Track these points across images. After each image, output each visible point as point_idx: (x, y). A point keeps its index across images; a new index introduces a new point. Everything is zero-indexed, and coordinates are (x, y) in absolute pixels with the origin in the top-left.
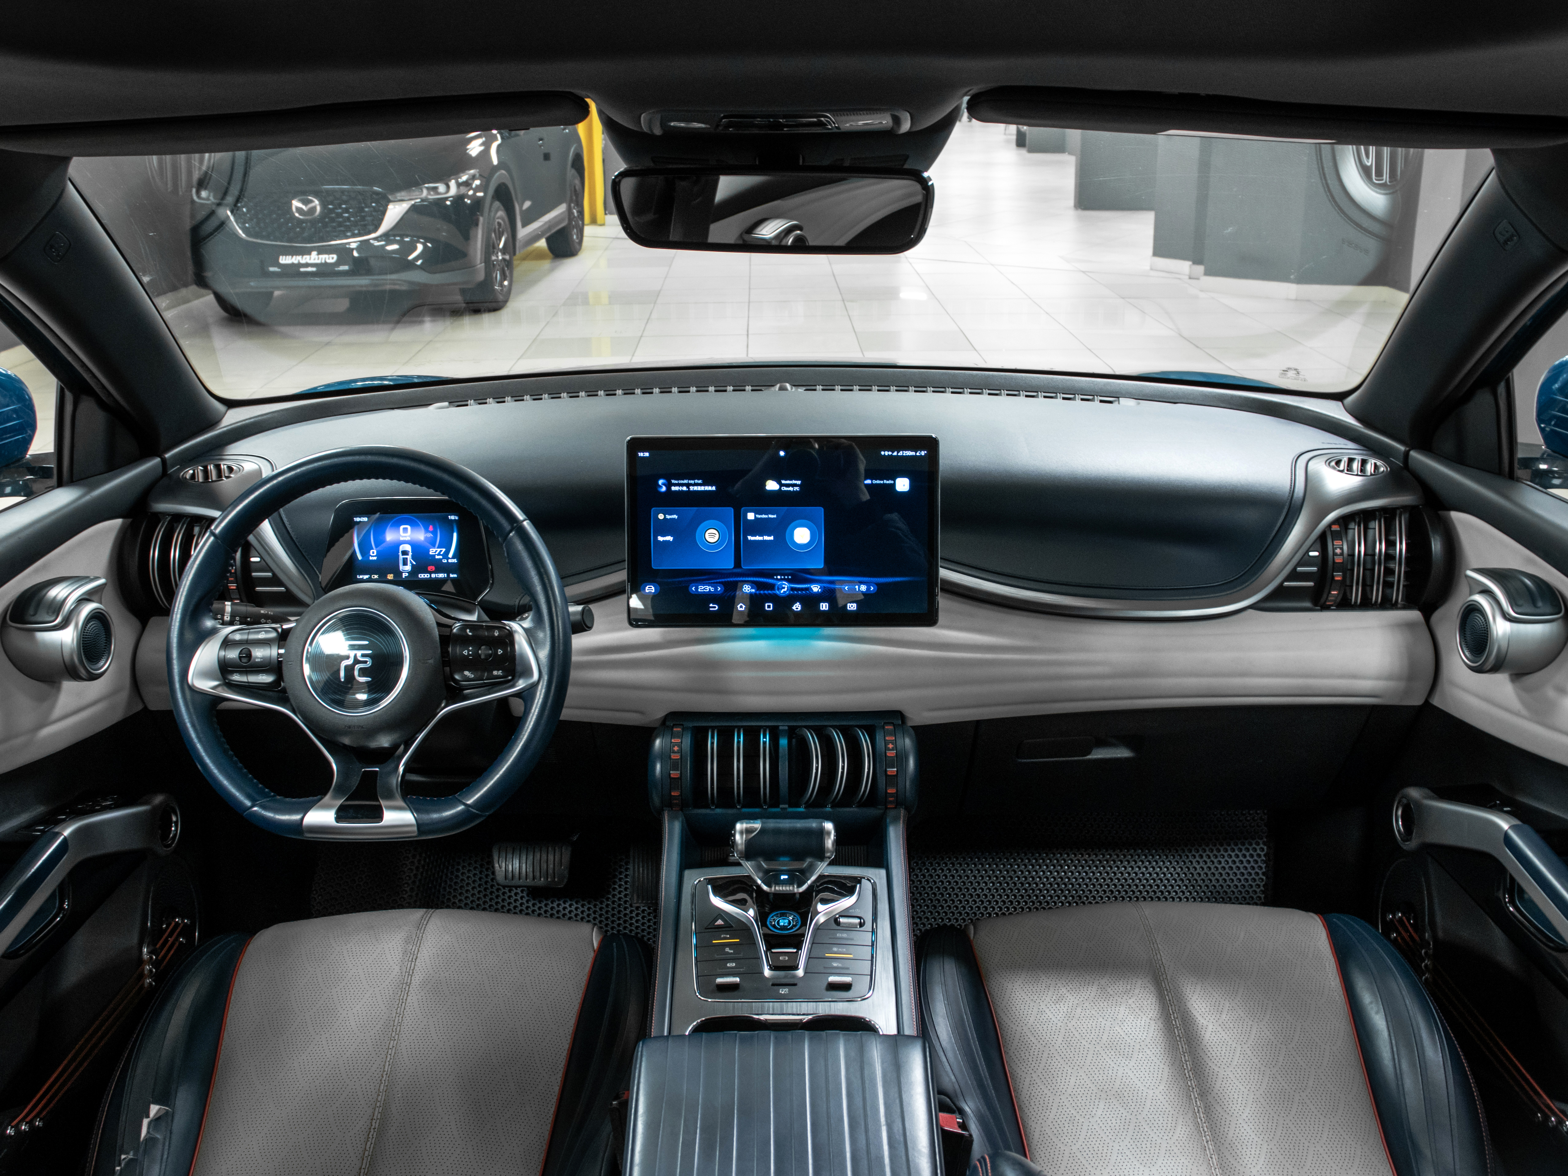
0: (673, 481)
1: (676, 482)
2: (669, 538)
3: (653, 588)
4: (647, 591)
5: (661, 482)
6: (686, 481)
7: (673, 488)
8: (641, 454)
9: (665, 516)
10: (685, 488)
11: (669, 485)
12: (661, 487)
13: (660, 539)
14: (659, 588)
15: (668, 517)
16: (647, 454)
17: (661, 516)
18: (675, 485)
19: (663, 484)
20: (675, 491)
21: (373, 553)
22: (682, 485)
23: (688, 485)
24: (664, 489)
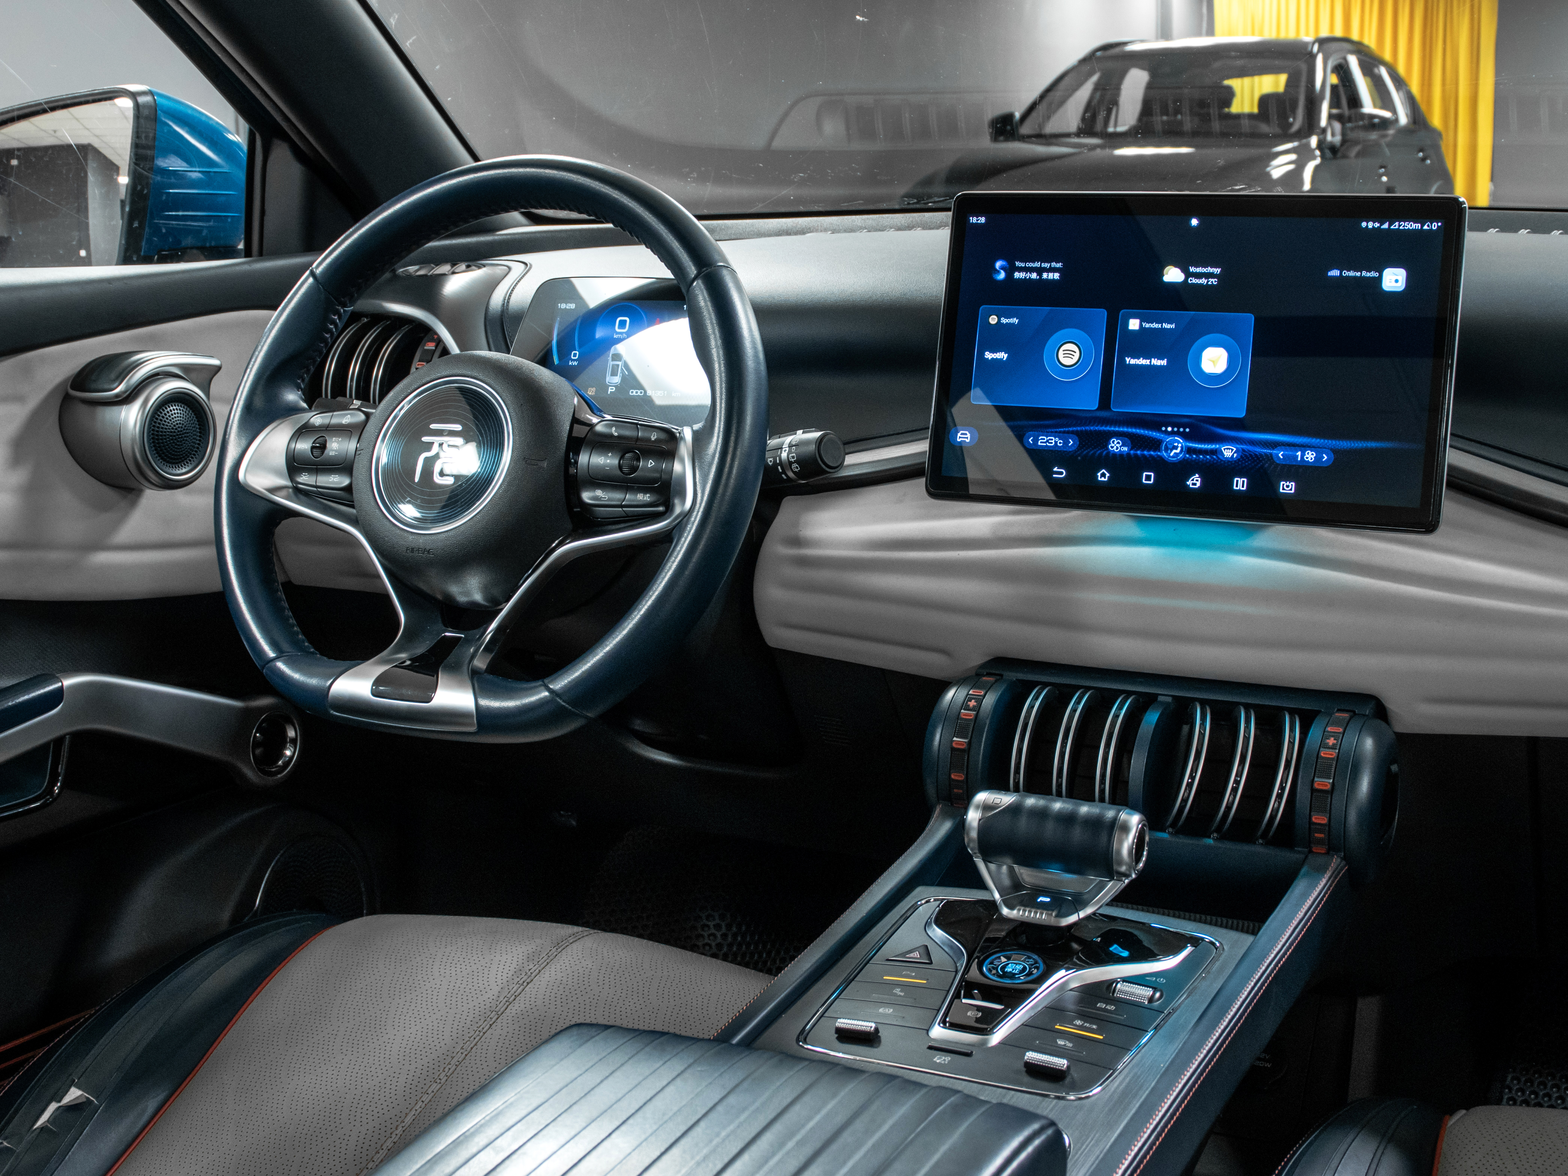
0: (1018, 264)
1: (1023, 265)
2: (1002, 355)
3: (969, 435)
4: (959, 440)
5: (998, 264)
6: (1037, 265)
7: (1017, 275)
8: (973, 220)
9: (999, 320)
10: (1034, 276)
11: (1010, 270)
12: (999, 272)
13: (989, 355)
14: (977, 435)
15: (1004, 321)
16: (982, 220)
17: (993, 320)
18: (1020, 270)
19: (1002, 268)
20: (1019, 280)
21: (575, 355)
22: (1031, 270)
23: (1040, 271)
24: (1002, 275)
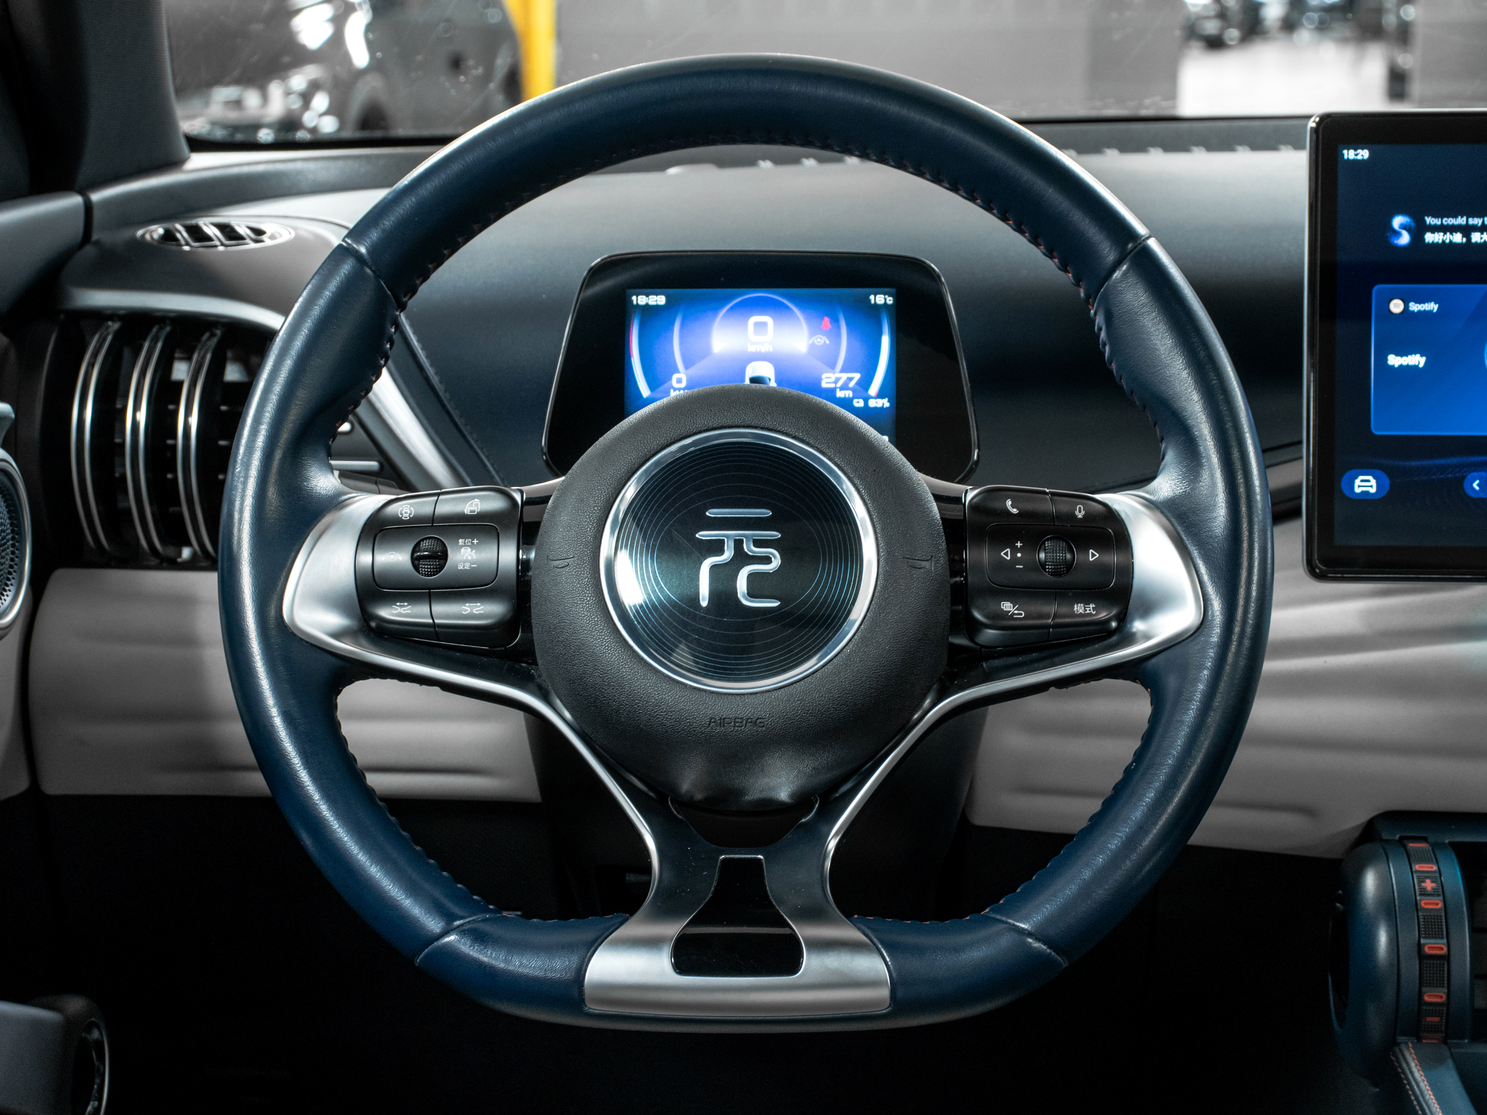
0: (1430, 220)
1: (1437, 221)
2: (1417, 360)
3: (1373, 482)
4: (1358, 490)
5: (1398, 221)
6: (1461, 221)
7: (1430, 238)
8: (1349, 154)
9: (1406, 306)
10: (1458, 238)
11: (1418, 230)
12: (1398, 234)
13: (1394, 360)
14: (1387, 481)
15: (1414, 307)
16: (1364, 154)
17: (1396, 306)
18: (1434, 229)
19: (1404, 227)
20: (1434, 245)
21: (679, 381)
22: (1453, 229)
23: (1467, 230)
24: (1405, 239)
